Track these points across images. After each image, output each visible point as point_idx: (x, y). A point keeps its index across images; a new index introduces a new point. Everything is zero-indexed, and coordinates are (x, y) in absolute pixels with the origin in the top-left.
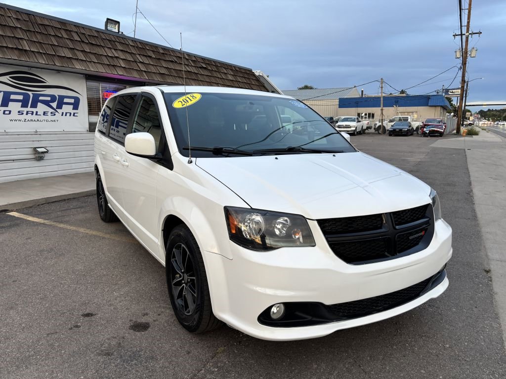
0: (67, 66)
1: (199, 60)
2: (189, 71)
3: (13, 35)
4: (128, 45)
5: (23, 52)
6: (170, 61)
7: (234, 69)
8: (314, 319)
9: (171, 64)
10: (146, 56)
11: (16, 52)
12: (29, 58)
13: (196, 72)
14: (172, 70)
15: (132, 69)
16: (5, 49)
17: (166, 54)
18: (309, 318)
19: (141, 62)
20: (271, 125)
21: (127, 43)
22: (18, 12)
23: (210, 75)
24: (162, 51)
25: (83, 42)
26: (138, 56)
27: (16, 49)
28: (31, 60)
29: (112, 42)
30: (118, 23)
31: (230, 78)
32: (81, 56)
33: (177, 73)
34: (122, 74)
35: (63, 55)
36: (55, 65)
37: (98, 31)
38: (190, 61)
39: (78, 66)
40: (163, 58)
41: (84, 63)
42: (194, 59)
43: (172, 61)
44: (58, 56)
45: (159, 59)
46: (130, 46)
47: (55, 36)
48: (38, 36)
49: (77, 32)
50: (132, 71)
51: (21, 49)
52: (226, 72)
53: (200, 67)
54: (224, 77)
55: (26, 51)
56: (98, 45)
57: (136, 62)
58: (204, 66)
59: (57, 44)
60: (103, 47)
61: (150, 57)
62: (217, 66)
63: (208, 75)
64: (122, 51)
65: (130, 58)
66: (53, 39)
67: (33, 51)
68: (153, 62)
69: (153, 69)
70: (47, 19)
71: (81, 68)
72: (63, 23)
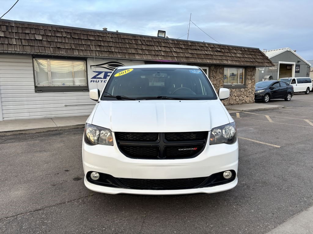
0: (132, 57)
1: (216, 46)
2: (207, 54)
3: (108, 45)
4: (169, 43)
5: (111, 52)
6: (195, 49)
7: (243, 50)
8: (113, 184)
9: (195, 51)
10: (179, 48)
11: (108, 53)
12: (113, 55)
13: (212, 54)
14: (195, 54)
15: (168, 56)
16: (103, 52)
17: (193, 45)
18: (111, 183)
19: (175, 52)
20: (195, 85)
21: (169, 42)
22: (113, 34)
23: (223, 55)
24: (190, 44)
25: (143, 44)
26: (174, 49)
27: (108, 51)
28: (114, 56)
29: (160, 43)
30: (165, 32)
31: (239, 55)
32: (140, 52)
33: (198, 56)
34: (161, 59)
35: (131, 52)
36: (126, 57)
37: (153, 38)
38: (209, 48)
39: (137, 57)
40: (190, 48)
41: (141, 55)
42: (212, 46)
43: (196, 49)
44: (128, 53)
45: (187, 49)
46: (170, 43)
47: (129, 43)
48: (120, 44)
49: (140, 40)
50: (168, 57)
51: (111, 51)
52: (236, 52)
53: (216, 51)
54: (233, 56)
55: (112, 52)
56: (151, 45)
57: (171, 52)
58: (219, 50)
59: (128, 47)
60: (153, 46)
61: (181, 48)
62: (229, 49)
63: (221, 55)
64: (164, 46)
65: (168, 50)
66: (127, 45)
67: (116, 52)
68: (182, 51)
69: (182, 55)
70: (126, 35)
71: (139, 58)
72: (134, 36)
